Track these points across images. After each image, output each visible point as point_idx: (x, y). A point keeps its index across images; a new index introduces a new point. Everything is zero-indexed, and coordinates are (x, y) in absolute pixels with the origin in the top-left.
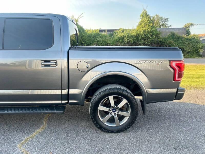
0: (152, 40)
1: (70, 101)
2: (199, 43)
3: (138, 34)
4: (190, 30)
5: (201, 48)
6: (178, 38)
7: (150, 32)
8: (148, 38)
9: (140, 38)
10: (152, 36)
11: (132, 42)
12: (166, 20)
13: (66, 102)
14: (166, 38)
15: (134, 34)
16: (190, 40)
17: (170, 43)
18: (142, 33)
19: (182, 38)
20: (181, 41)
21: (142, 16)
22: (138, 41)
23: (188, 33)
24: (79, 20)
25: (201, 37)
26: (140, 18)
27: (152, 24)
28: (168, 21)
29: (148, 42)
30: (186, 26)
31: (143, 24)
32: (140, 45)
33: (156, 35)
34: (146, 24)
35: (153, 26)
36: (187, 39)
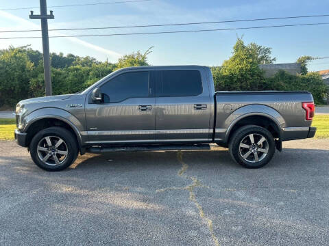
0: (253, 82)
1: (215, 139)
2: (321, 84)
3: (232, 74)
4: (307, 67)
5: (325, 92)
6: (291, 79)
7: (250, 71)
8: (247, 79)
9: (235, 80)
10: (252, 76)
11: (224, 86)
12: (268, 51)
13: (211, 140)
14: (272, 79)
15: (226, 73)
16: (308, 80)
17: (278, 85)
18: (237, 72)
19: (296, 77)
20: (295, 82)
21: (237, 49)
22: (232, 84)
23: (304, 70)
24: (147, 56)
25: (324, 75)
26: (233, 51)
27: (251, 60)
28: (269, 52)
29: (247, 85)
30: (300, 60)
31: (237, 60)
32: (234, 89)
33: (258, 75)
34: (242, 60)
35: (252, 62)
36: (304, 79)
